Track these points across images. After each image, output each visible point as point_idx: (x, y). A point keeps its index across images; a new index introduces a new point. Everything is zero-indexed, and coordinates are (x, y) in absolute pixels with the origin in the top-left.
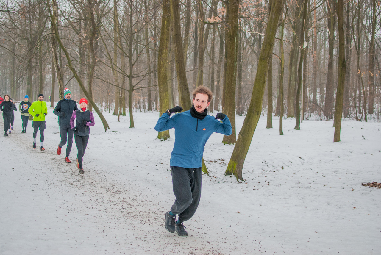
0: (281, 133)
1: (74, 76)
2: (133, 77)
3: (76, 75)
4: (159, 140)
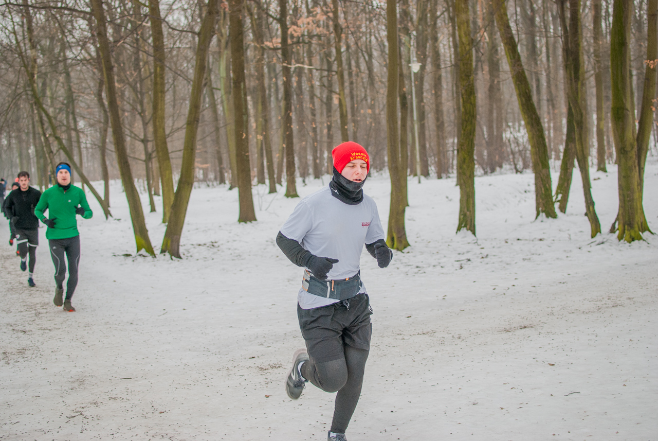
1: (61, 148)
2: (148, 141)
3: (62, 147)
4: (163, 224)
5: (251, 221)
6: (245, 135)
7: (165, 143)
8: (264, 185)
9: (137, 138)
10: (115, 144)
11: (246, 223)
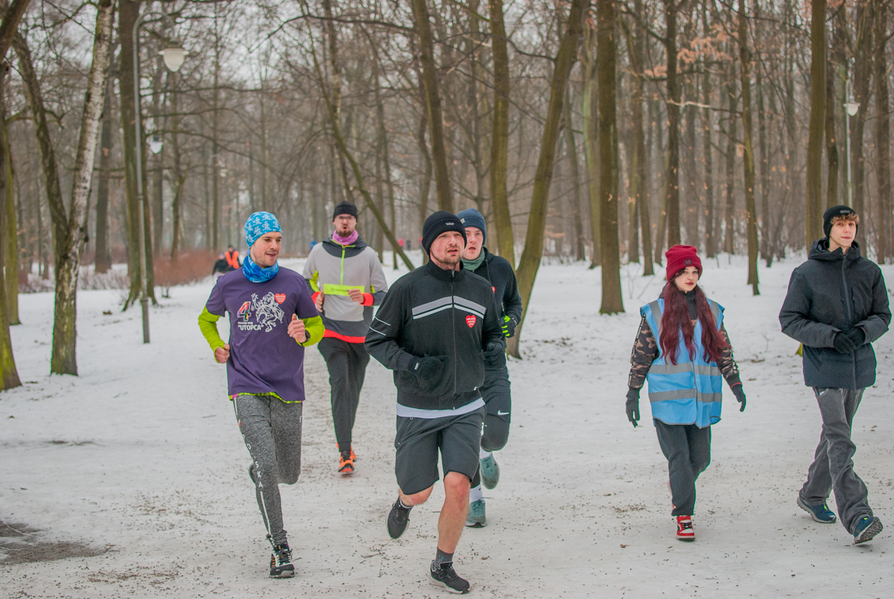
0: (756, 292)
1: (368, 206)
2: (483, 200)
3: (370, 203)
5: (616, 313)
6: (611, 197)
7: (506, 204)
8: (637, 265)
9: (468, 195)
10: (439, 203)
11: (610, 314)
